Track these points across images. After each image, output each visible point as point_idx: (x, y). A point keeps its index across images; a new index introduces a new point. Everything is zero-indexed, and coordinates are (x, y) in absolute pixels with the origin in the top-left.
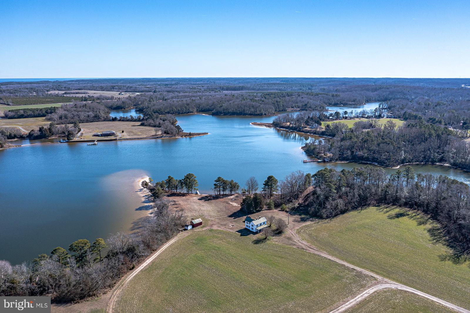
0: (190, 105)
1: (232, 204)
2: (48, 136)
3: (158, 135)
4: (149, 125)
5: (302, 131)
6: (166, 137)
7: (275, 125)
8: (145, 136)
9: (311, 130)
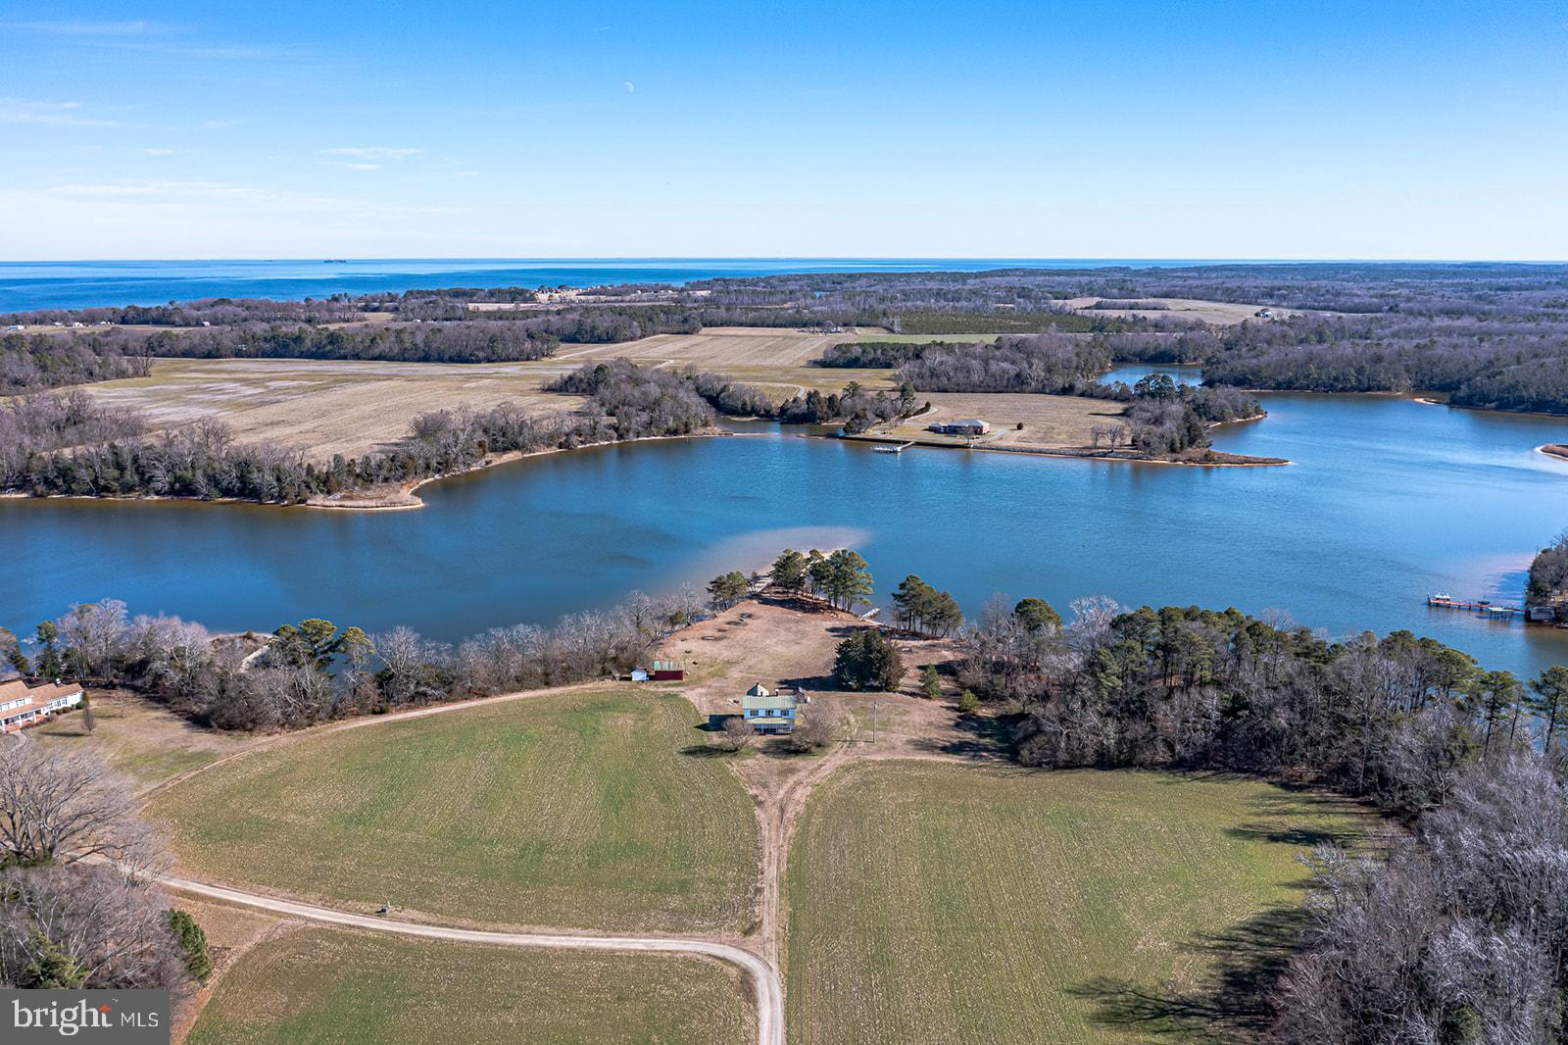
0: (1384, 364)
2: (821, 419)
3: (1099, 448)
6: (1119, 458)
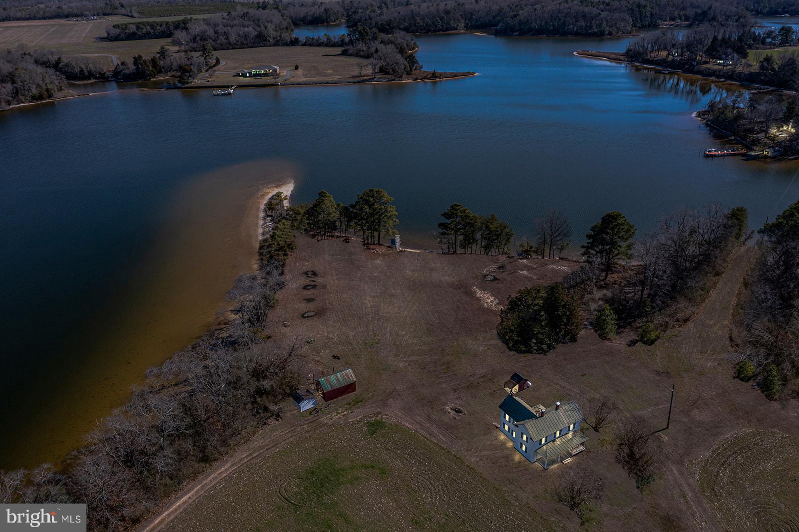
1: (478, 299)
3: (364, 76)
4: (357, 55)
5: (699, 72)
6: (382, 82)
7: (633, 57)
8: (336, 78)
9: (720, 70)
